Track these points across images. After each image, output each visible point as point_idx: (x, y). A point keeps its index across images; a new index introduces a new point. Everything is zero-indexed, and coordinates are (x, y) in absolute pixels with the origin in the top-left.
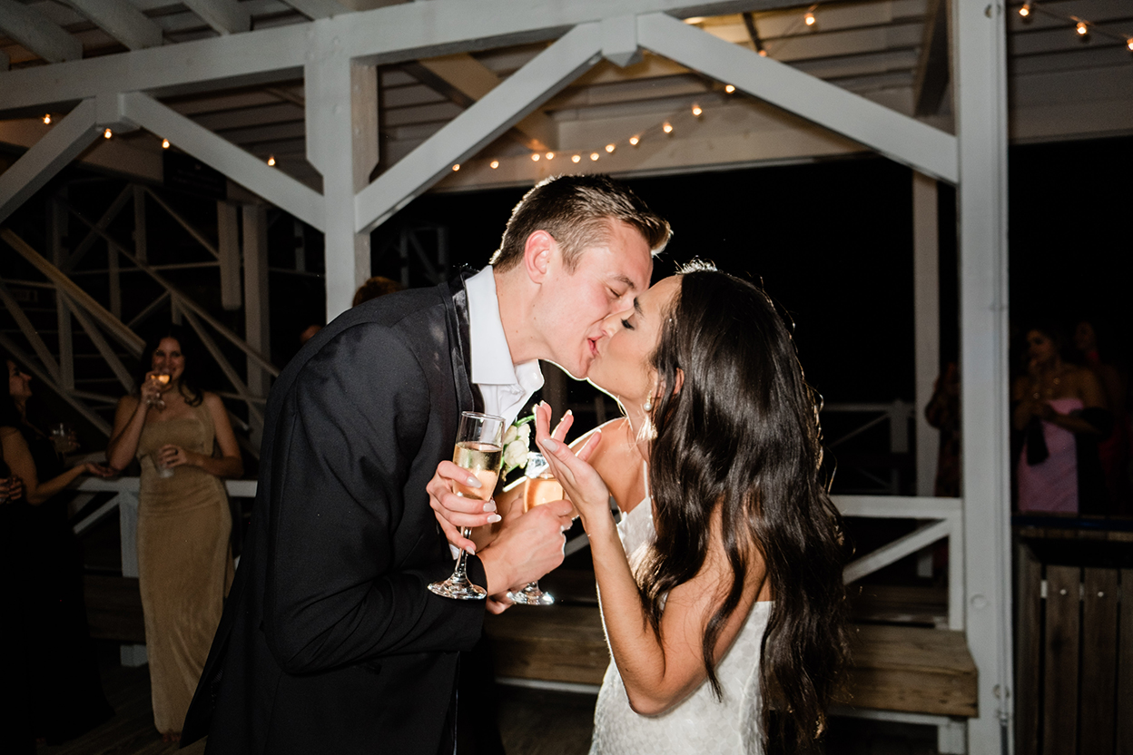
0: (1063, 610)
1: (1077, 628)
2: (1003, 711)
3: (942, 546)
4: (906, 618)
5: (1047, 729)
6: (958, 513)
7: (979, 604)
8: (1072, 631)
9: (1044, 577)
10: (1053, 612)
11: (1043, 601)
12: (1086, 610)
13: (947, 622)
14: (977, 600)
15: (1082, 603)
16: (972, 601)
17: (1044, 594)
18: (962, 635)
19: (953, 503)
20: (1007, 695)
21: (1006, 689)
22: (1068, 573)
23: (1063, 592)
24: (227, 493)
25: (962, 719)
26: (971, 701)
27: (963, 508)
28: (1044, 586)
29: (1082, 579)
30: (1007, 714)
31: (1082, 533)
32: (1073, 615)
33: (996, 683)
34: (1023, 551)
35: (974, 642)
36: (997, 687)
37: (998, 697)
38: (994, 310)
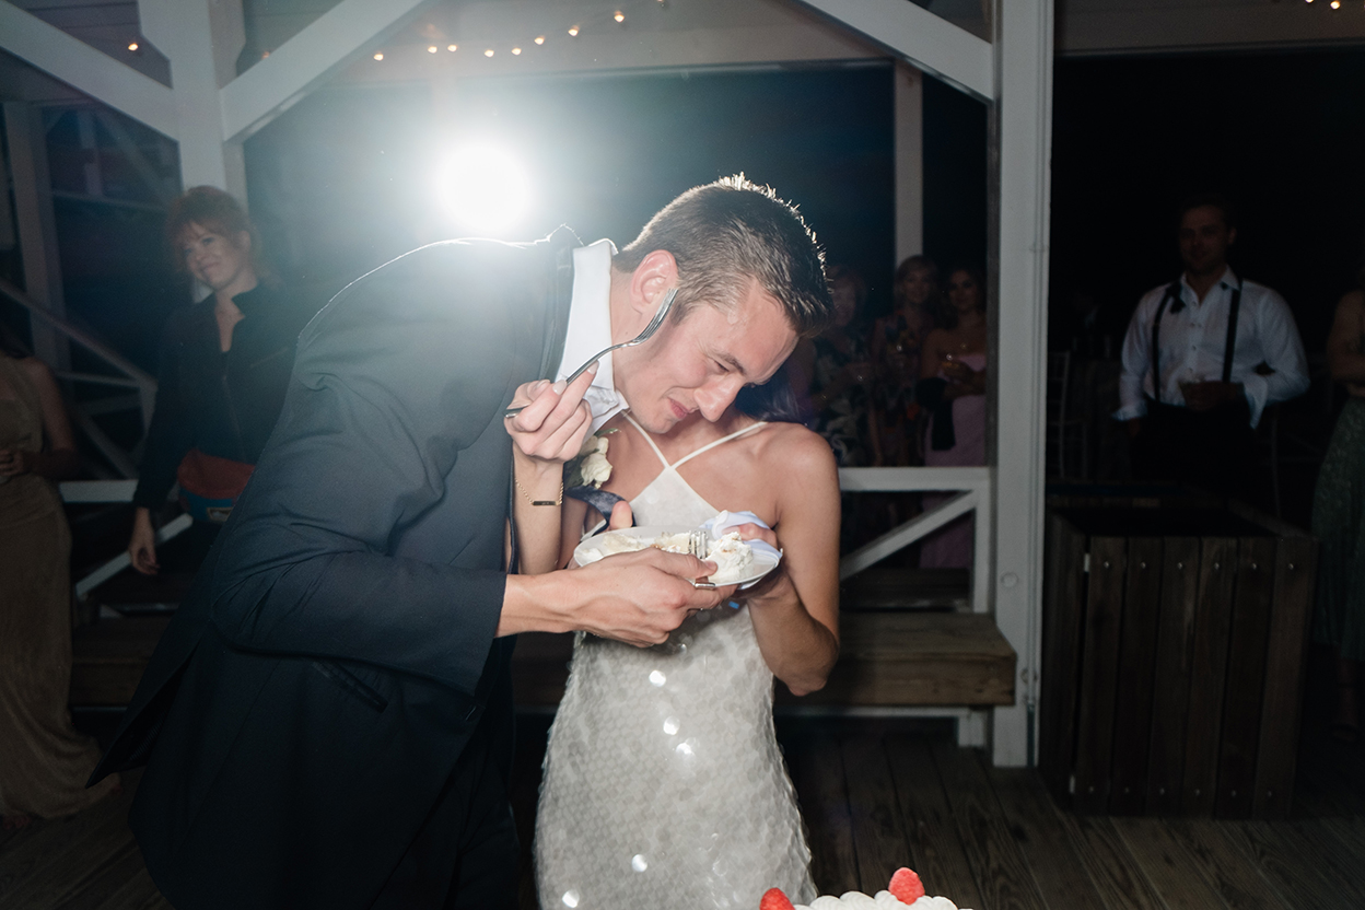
0: (1106, 585)
1: (1119, 603)
2: (1030, 696)
4: (925, 603)
6: (988, 482)
7: (1010, 582)
8: (1115, 607)
9: (1087, 551)
10: (1095, 590)
11: (1086, 574)
12: (1129, 582)
13: (970, 603)
14: (1009, 578)
15: (1125, 575)
16: (1002, 580)
17: (1087, 568)
18: (991, 616)
20: (1035, 678)
21: (1035, 671)
22: (1112, 544)
23: (1107, 564)
24: (60, 497)
25: (987, 708)
26: (1008, 689)
27: (994, 477)
28: (1087, 559)
29: (1126, 550)
30: (1034, 698)
32: (1117, 589)
33: (1024, 666)
34: (1058, 523)
35: (1003, 623)
36: (1025, 671)
37: (1026, 682)
38: (1035, 252)
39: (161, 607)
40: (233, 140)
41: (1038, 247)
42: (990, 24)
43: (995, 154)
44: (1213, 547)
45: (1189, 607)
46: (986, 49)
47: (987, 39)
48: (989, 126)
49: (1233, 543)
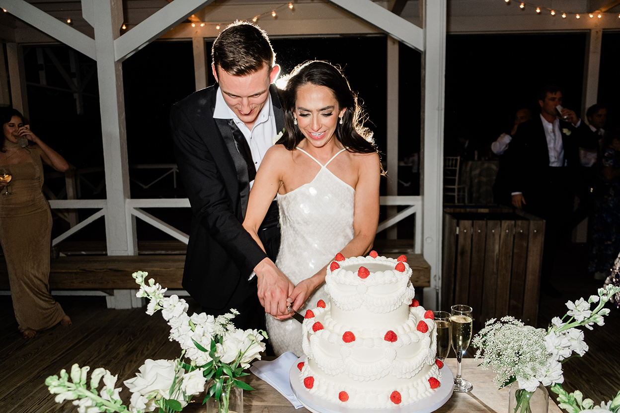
0: (465, 239)
1: (470, 246)
2: (437, 285)
3: (412, 217)
5: (457, 289)
6: (420, 202)
7: (429, 241)
8: (468, 248)
9: (458, 225)
10: (461, 240)
11: (457, 235)
12: (474, 238)
13: (414, 251)
14: (428, 239)
15: (472, 235)
16: (426, 240)
17: (457, 233)
18: (422, 255)
19: (419, 198)
20: (439, 279)
21: (439, 277)
22: (468, 223)
23: (465, 231)
26: (427, 280)
27: (423, 200)
28: (458, 229)
29: (473, 225)
30: (439, 287)
31: (468, 210)
32: (469, 241)
33: (435, 274)
34: (447, 217)
35: (427, 257)
36: (435, 276)
37: (436, 280)
38: (439, 110)
39: (83, 253)
40: (119, 61)
41: (440, 108)
42: (422, 22)
43: (424, 72)
44: (506, 224)
45: (497, 247)
46: (421, 31)
47: (421, 28)
48: (422, 61)
49: (513, 222)
